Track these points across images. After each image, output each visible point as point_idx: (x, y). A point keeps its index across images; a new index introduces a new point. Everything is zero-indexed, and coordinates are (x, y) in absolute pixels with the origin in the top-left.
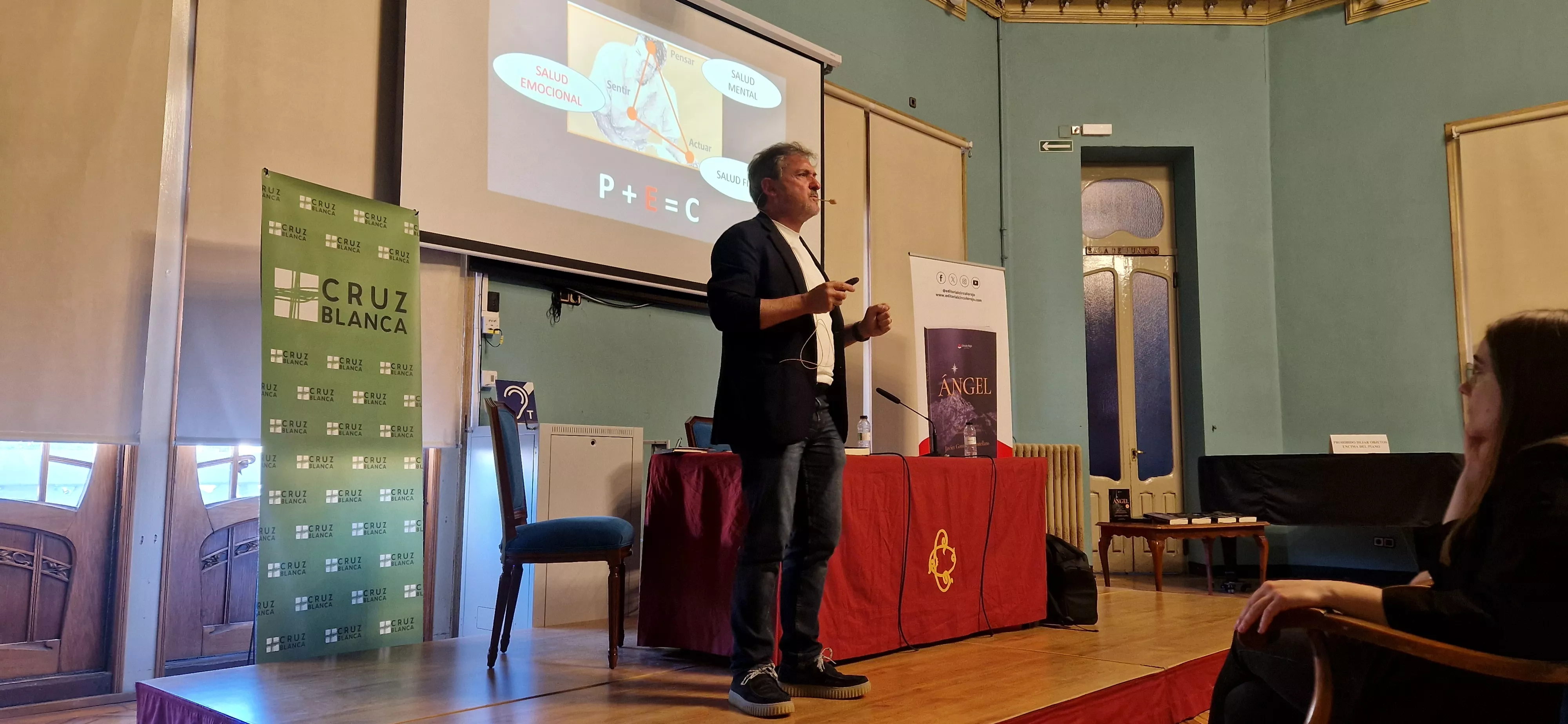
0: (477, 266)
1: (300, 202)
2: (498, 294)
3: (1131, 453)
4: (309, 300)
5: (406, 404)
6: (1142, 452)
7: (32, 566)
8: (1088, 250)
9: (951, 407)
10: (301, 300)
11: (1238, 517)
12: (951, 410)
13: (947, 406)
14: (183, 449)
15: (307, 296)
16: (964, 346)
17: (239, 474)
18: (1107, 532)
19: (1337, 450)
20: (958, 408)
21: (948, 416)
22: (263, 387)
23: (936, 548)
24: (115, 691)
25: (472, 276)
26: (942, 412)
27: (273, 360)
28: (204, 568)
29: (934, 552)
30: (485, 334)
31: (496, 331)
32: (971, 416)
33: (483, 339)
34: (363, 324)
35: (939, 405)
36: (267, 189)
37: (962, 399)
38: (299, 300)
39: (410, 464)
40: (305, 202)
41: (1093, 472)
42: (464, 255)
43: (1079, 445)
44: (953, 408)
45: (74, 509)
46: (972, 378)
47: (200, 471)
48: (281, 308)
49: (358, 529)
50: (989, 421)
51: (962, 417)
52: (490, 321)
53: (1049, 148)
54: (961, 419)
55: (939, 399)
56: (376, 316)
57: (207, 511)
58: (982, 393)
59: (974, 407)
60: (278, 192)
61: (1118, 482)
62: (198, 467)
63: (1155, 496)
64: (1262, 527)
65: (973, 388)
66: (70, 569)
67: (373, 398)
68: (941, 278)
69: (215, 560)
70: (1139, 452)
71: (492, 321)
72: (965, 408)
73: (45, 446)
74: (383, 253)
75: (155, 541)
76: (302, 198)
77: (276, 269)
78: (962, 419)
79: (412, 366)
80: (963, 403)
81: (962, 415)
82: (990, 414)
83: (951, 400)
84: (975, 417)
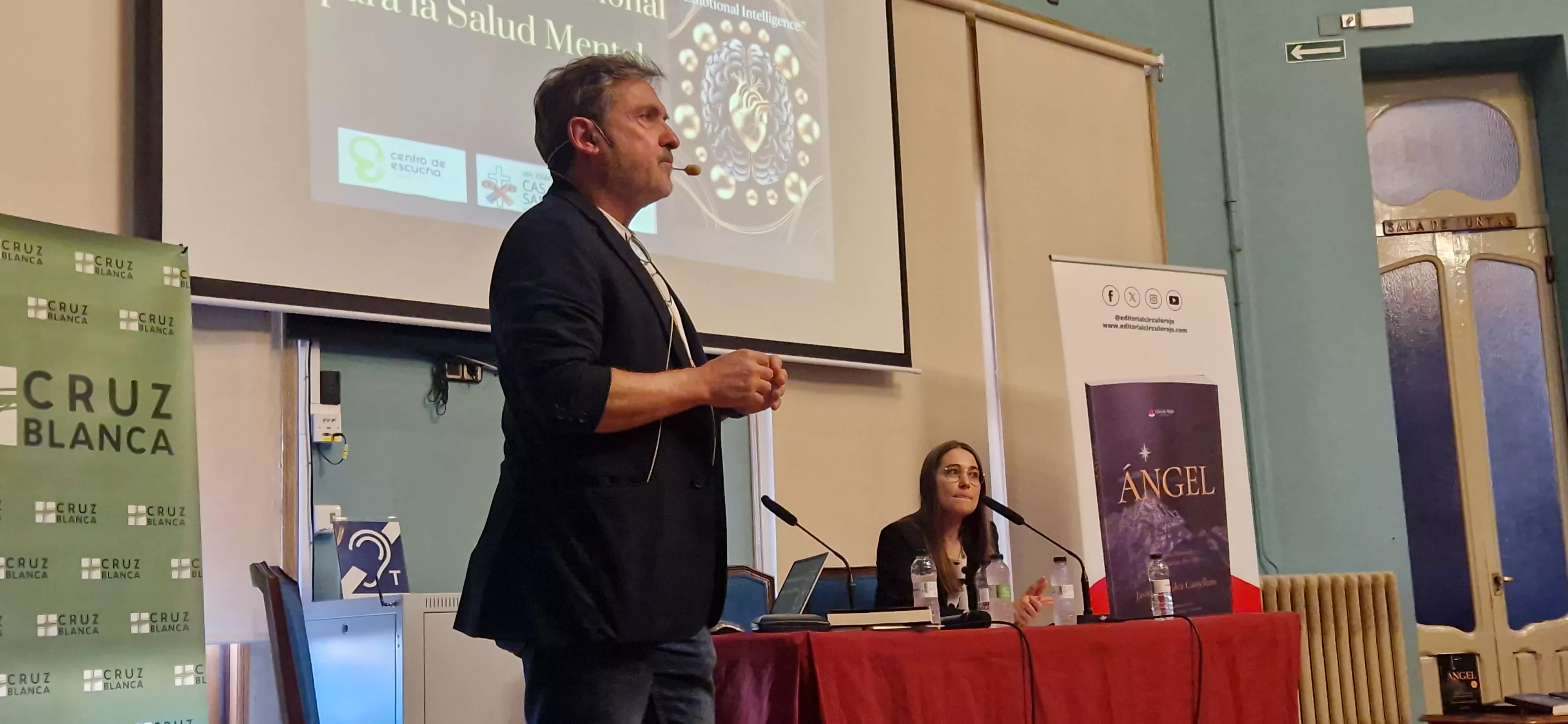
0: (296, 328)
2: (337, 374)
3: (1492, 581)
6: (1514, 579)
8: (1386, 228)
9: (1143, 521)
12: (1143, 528)
13: (1135, 519)
20: (1156, 521)
21: (1138, 535)
25: (293, 348)
30: (317, 443)
31: (336, 437)
33: (315, 452)
35: (1120, 519)
37: (1161, 505)
41: (1423, 617)
43: (1391, 573)
44: (1148, 523)
46: (1178, 469)
50: (1214, 542)
51: (1163, 538)
52: (324, 420)
54: (1162, 542)
55: (1119, 509)
58: (1198, 493)
59: (1185, 519)
65: (1181, 486)
68: (1110, 296)
70: (1507, 579)
71: (328, 421)
72: (1167, 522)
78: (1165, 542)
80: (1164, 513)
81: (1164, 533)
82: (1215, 529)
83: (1142, 508)
84: (1188, 537)
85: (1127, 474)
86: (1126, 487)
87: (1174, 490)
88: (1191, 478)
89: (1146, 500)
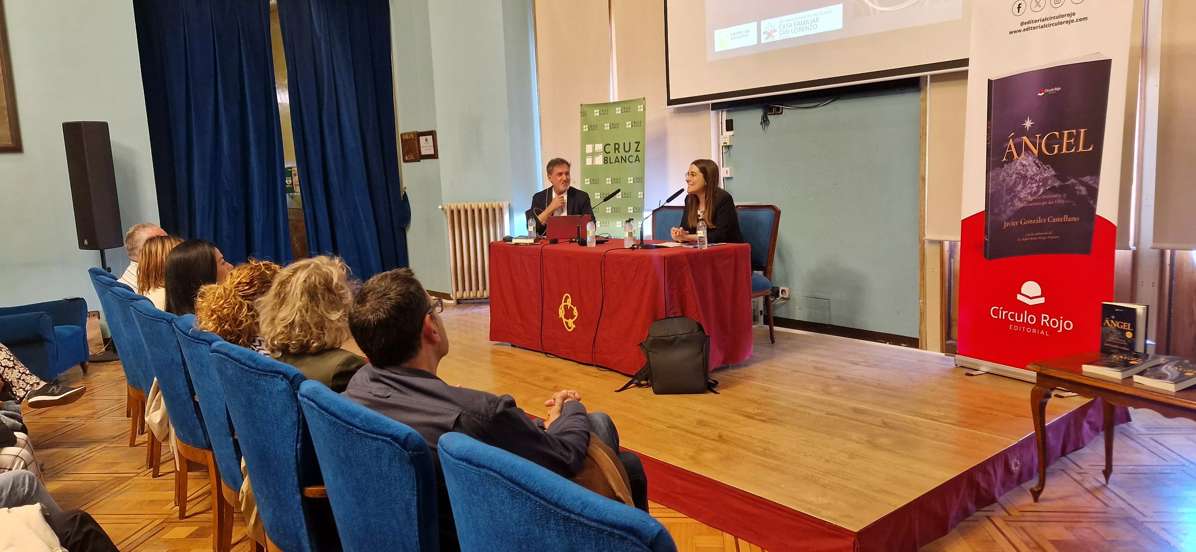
5: (640, 197)
9: (1017, 173)
10: (595, 157)
13: (1011, 172)
15: (599, 154)
20: (1030, 173)
21: (1011, 184)
26: (1004, 181)
27: (586, 183)
32: (1051, 182)
34: (620, 161)
36: (583, 112)
37: (1037, 161)
40: (596, 112)
44: (1021, 174)
46: (1057, 133)
48: (589, 162)
51: (1034, 185)
54: (1033, 188)
55: (1002, 165)
56: (626, 157)
58: (1073, 150)
59: (1056, 171)
60: (586, 112)
65: (1058, 146)
67: (626, 195)
68: (1019, 8)
72: (1041, 173)
74: (629, 124)
77: (586, 145)
78: (1035, 188)
79: (642, 178)
80: (1039, 168)
81: (1036, 182)
82: (1087, 179)
84: (1056, 185)
85: (1011, 139)
86: (1009, 150)
87: (1050, 148)
89: (1022, 158)
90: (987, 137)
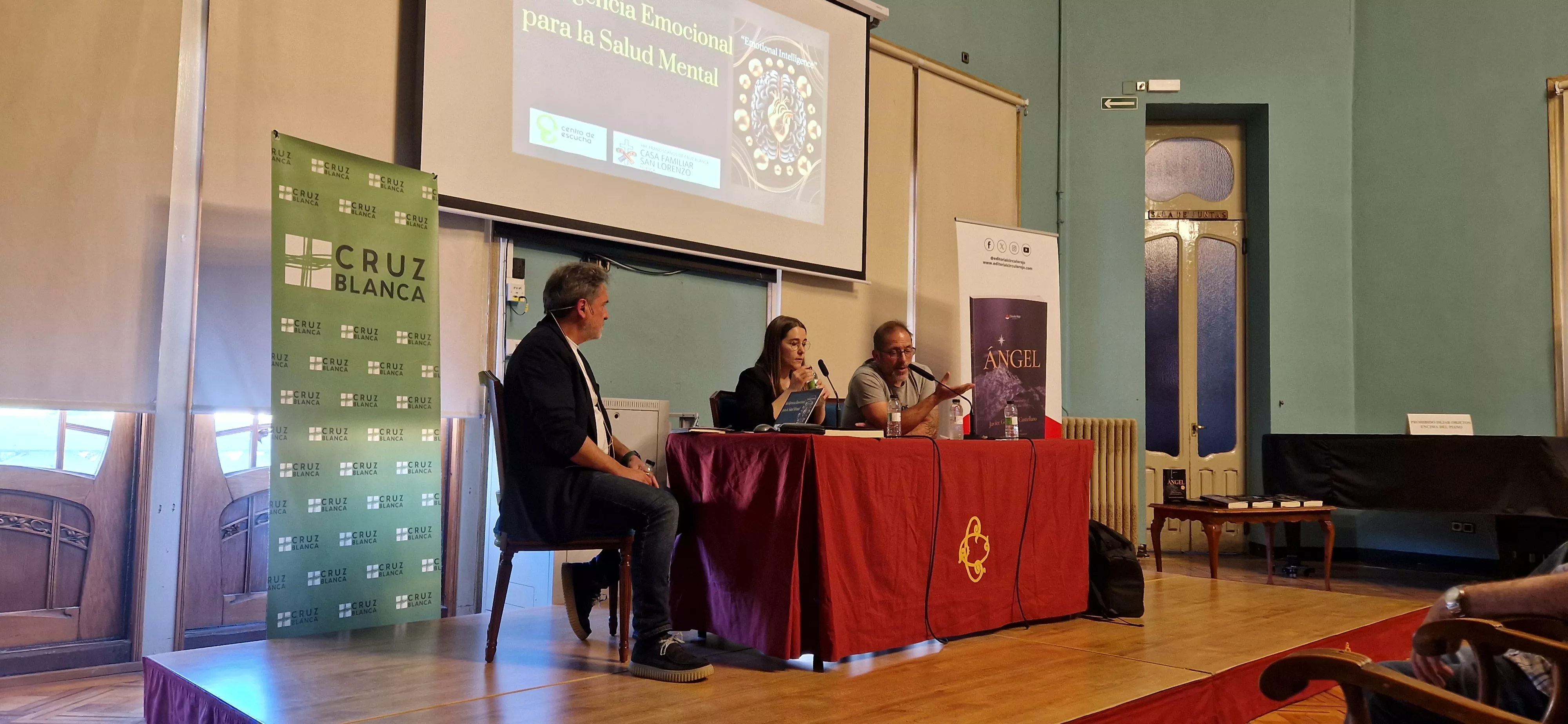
0: (501, 231)
1: (312, 165)
2: (523, 261)
3: (1191, 428)
4: (322, 267)
5: (424, 375)
6: (1203, 427)
7: (50, 533)
8: (1151, 215)
9: (997, 381)
10: (313, 268)
11: (1302, 500)
12: (997, 385)
13: (992, 379)
14: (200, 418)
15: (320, 263)
16: (1012, 316)
17: (259, 442)
18: (1161, 514)
19: (1415, 431)
20: (1005, 382)
21: (993, 390)
22: (273, 357)
23: (968, 536)
24: (134, 660)
25: (497, 242)
26: (986, 386)
27: (283, 329)
28: (224, 537)
29: (965, 541)
30: (510, 302)
31: (521, 299)
32: (1018, 390)
33: (508, 307)
34: (378, 292)
35: (983, 379)
36: (277, 152)
37: (1008, 372)
38: (311, 268)
39: (427, 435)
40: (317, 166)
41: (1150, 447)
42: (488, 220)
43: (1134, 420)
44: (999, 382)
45: (92, 477)
46: (1020, 351)
47: (219, 439)
48: (292, 276)
49: (373, 503)
50: (1037, 395)
51: (1008, 391)
52: (514, 288)
53: (1111, 106)
54: (1007, 393)
55: (984, 372)
56: (392, 284)
57: (227, 481)
58: (1030, 366)
59: (1021, 381)
60: (289, 155)
61: (1176, 458)
62: (217, 436)
63: (1215, 472)
64: (1327, 512)
65: (1021, 361)
66: (89, 537)
67: (390, 369)
68: (989, 244)
69: (235, 529)
70: (1200, 427)
71: (517, 288)
72: (1011, 382)
73: (61, 414)
74: (400, 219)
75: (173, 510)
76: (314, 161)
77: (286, 235)
78: (1009, 394)
79: (430, 335)
80: (1009, 376)
81: (1009, 389)
82: (1039, 388)
83: (997, 373)
84: (1022, 391)
85: (990, 352)
86: (989, 360)
87: (1017, 364)
88: (1028, 357)
89: (1000, 368)
90: (971, 347)
